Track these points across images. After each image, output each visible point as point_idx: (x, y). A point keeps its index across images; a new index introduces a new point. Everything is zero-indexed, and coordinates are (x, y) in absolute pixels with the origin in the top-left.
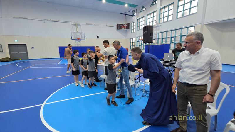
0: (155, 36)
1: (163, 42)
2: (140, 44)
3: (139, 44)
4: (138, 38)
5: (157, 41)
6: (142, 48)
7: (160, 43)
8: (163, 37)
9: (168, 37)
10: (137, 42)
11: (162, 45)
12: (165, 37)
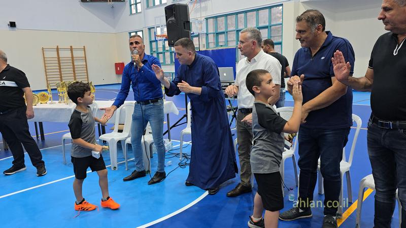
0: (199, 26)
1: (220, 44)
2: (161, 50)
3: (157, 48)
4: (152, 30)
5: (203, 41)
6: (168, 61)
7: (212, 47)
8: (219, 31)
9: (229, 29)
10: (151, 42)
11: (218, 51)
12: (223, 30)
